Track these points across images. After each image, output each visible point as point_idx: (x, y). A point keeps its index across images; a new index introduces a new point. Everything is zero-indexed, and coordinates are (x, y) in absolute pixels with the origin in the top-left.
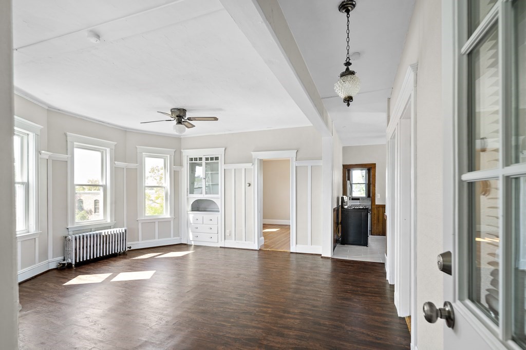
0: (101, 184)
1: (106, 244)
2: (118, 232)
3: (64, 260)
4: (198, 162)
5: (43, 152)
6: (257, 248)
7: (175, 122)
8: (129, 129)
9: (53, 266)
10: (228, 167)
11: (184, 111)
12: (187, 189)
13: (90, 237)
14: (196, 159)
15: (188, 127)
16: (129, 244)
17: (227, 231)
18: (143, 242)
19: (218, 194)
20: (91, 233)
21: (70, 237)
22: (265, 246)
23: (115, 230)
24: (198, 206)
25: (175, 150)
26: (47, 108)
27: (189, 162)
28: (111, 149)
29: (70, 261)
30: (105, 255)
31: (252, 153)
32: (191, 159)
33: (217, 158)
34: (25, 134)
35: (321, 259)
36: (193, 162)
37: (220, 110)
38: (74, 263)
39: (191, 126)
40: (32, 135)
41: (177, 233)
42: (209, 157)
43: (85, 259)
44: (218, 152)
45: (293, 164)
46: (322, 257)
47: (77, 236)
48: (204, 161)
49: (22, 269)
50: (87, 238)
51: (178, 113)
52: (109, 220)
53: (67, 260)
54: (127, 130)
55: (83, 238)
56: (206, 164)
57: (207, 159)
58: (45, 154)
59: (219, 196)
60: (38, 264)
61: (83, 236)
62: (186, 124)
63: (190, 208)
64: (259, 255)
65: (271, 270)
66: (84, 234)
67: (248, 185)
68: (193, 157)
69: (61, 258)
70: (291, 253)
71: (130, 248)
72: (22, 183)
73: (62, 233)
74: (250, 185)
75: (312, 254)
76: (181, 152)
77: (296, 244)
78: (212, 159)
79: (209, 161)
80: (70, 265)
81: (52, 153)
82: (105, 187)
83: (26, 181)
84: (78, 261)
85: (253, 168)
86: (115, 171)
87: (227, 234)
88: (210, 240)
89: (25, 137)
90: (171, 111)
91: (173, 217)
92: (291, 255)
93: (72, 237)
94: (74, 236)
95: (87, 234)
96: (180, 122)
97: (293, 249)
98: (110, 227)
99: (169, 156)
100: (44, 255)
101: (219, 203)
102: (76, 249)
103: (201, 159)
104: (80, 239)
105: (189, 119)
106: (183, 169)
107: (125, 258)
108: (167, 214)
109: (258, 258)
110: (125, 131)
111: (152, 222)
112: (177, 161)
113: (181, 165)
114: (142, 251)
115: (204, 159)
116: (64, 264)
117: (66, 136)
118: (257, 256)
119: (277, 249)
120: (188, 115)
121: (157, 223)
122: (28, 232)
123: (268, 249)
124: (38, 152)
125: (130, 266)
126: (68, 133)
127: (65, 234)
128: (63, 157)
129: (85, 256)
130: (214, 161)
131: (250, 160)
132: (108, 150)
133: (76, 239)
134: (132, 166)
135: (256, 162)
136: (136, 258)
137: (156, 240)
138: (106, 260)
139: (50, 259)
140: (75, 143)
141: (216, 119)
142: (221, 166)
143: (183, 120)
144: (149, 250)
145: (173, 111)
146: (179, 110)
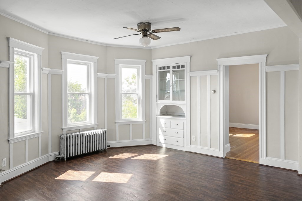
0: (87, 92)
1: (90, 142)
2: (99, 133)
3: (59, 154)
4: (166, 70)
5: (44, 68)
6: (222, 156)
7: (141, 36)
8: (108, 44)
9: (52, 159)
10: (193, 74)
11: (149, 24)
12: (157, 95)
13: (78, 137)
14: (164, 68)
15: (155, 39)
16: (108, 143)
17: (193, 136)
18: (120, 141)
19: (184, 100)
20: (78, 133)
21: (63, 136)
22: (232, 153)
23: (97, 131)
24: (167, 111)
25: (146, 60)
26: (47, 33)
27: (158, 70)
28: (95, 63)
29: (63, 156)
30: (89, 152)
31: (218, 60)
32: (160, 68)
33: (183, 66)
34: (31, 55)
35: (298, 178)
36: (162, 70)
37: (182, 19)
38: (65, 158)
39: (156, 38)
40: (36, 56)
41: (148, 135)
42: (176, 65)
43: (74, 155)
44: (184, 60)
45: (263, 70)
46: (299, 175)
47: (68, 135)
48: (171, 70)
49: (29, 160)
50: (75, 137)
51: (143, 27)
52: (93, 123)
53: (61, 154)
54: (107, 46)
55: (72, 138)
56: (173, 71)
57: (174, 67)
58: (46, 70)
59: (185, 102)
60: (40, 158)
61: (73, 136)
62: (152, 36)
63: (159, 112)
64: (224, 164)
65: (236, 185)
66: (73, 134)
67: (213, 92)
68: (162, 66)
69: (57, 152)
70: (261, 165)
71: (109, 146)
72: (30, 94)
73: (58, 133)
74: (215, 92)
75: (286, 169)
76: (151, 62)
77: (267, 156)
78: (178, 67)
79: (176, 69)
80: (63, 158)
81: (51, 69)
82: (90, 95)
83: (33, 92)
84: (68, 156)
85: (218, 74)
86: (98, 81)
87: (193, 139)
88: (177, 144)
89: (32, 57)
90: (138, 26)
91: (145, 120)
92: (261, 167)
93: (64, 137)
94: (66, 136)
95: (76, 134)
96: (145, 35)
97: (263, 160)
98: (93, 129)
99: (141, 66)
100: (45, 150)
101: (185, 109)
102: (67, 147)
103: (168, 67)
104: (70, 138)
105: (154, 31)
106: (153, 77)
107: (105, 156)
108: (139, 118)
109: (224, 168)
110: (106, 47)
111: (127, 124)
112: (148, 70)
113: (151, 73)
114: (118, 150)
115: (171, 68)
116: (59, 158)
117: (61, 54)
118: (222, 166)
119: (244, 158)
120: (153, 28)
121: (131, 126)
122: (34, 132)
123: (234, 158)
124: (41, 69)
125: (105, 164)
126: (62, 52)
127: (60, 133)
128: (59, 71)
129: (74, 152)
130: (180, 69)
131: (215, 67)
132: (92, 63)
133: (67, 138)
134: (111, 76)
135: (221, 69)
136: (112, 157)
137: (131, 140)
138: (89, 157)
139: (50, 153)
140: (67, 60)
141: (178, 29)
142: (187, 74)
143: (148, 33)
144: (124, 149)
145: (139, 25)
146: (144, 24)
